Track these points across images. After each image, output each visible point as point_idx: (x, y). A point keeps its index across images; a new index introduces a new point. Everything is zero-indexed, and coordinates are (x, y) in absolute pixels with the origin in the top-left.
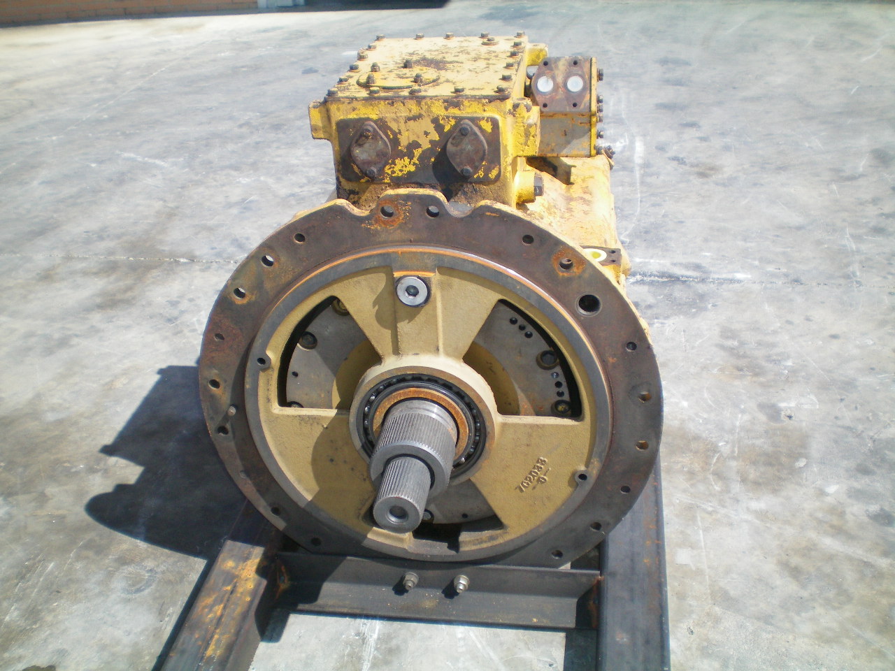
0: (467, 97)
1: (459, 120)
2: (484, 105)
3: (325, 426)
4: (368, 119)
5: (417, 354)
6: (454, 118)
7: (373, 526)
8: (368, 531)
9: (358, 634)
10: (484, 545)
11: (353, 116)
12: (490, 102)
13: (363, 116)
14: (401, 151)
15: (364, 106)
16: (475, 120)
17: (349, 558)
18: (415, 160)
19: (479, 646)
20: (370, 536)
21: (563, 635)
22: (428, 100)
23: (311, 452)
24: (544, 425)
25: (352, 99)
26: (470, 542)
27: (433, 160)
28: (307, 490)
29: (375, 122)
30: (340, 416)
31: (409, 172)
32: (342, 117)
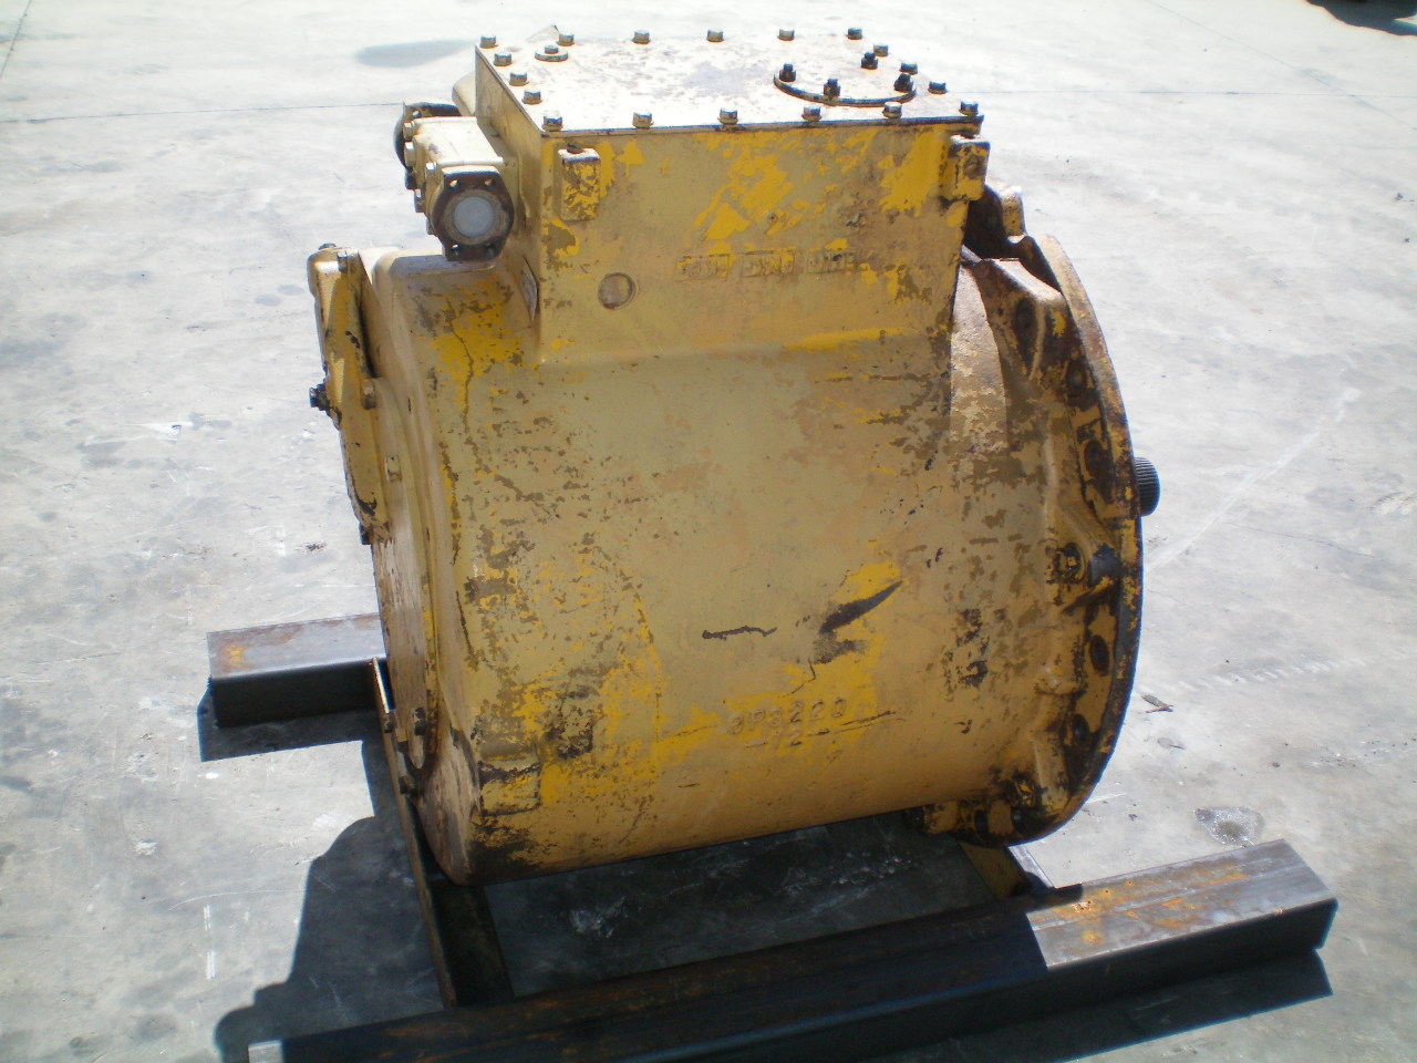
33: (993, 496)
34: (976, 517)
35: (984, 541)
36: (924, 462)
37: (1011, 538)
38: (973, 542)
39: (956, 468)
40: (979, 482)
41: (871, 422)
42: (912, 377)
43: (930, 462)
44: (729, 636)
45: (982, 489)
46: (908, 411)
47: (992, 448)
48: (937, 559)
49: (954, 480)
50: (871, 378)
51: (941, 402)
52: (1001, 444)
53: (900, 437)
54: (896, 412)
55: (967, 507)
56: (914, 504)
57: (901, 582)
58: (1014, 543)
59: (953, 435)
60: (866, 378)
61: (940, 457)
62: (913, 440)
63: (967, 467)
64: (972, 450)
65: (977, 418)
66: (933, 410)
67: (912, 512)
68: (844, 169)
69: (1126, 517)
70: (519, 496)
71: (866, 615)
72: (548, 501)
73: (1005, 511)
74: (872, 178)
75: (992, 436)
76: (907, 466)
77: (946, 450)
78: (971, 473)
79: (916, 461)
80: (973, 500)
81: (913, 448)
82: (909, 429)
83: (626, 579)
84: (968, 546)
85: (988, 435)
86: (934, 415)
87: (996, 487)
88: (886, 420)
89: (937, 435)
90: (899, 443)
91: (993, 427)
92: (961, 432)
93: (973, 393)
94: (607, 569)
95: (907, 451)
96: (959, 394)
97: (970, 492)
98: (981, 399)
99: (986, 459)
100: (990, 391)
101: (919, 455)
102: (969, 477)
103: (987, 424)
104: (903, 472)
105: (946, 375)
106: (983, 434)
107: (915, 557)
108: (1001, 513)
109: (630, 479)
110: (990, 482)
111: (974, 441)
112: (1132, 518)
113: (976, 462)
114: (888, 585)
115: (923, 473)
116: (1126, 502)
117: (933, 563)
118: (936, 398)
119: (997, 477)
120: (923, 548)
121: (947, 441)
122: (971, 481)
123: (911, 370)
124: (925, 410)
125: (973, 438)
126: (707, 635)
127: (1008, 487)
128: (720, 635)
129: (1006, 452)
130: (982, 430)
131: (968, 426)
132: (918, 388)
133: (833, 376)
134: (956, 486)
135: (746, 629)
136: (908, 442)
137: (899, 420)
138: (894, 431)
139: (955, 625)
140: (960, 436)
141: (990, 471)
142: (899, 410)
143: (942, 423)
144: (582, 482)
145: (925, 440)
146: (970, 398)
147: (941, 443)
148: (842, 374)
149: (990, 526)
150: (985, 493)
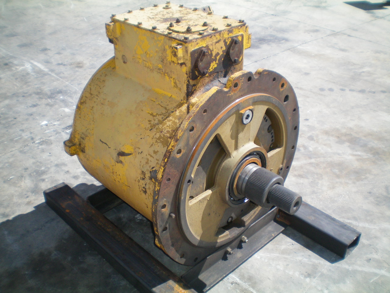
0: (234, 27)
1: (232, 38)
2: (239, 29)
3: (208, 199)
4: (203, 47)
5: (243, 146)
6: (231, 38)
7: (218, 236)
8: (217, 240)
9: (232, 283)
10: (253, 218)
11: (197, 47)
12: (241, 27)
13: (200, 47)
14: (213, 59)
15: (201, 41)
16: (237, 37)
17: (208, 258)
18: (217, 62)
19: (269, 256)
20: (218, 241)
21: (281, 234)
22: (223, 32)
23: (202, 216)
24: (273, 155)
25: (197, 39)
26: (248, 219)
27: (223, 59)
28: (198, 236)
29: (205, 47)
30: (214, 191)
31: (215, 68)
32: (193, 49)
33: (158, 146)
34: (152, 149)
35: (151, 156)
36: (151, 128)
37: (157, 160)
38: (149, 154)
39: (155, 134)
40: (158, 141)
41: (149, 113)
42: (166, 108)
43: (152, 129)
44: (104, 144)
45: (157, 143)
46: (157, 115)
47: (166, 135)
48: (141, 153)
49: (153, 137)
50: (158, 104)
51: (165, 117)
52: (168, 135)
53: (151, 120)
54: (155, 114)
55: (152, 145)
56: (143, 137)
57: (132, 154)
58: (157, 161)
59: (160, 126)
60: (157, 103)
61: (154, 130)
62: (152, 123)
63: (158, 135)
64: (161, 132)
65: (169, 125)
66: (162, 118)
67: (141, 138)
68: (159, 45)
69: (162, 166)
70: (90, 93)
71: (125, 157)
72: (93, 96)
73: (158, 152)
74: (164, 50)
75: (168, 132)
76: (147, 127)
77: (157, 129)
78: (157, 138)
79: (149, 127)
80: (154, 144)
81: (151, 124)
82: (154, 119)
83: (94, 119)
84: (148, 155)
85: (167, 131)
86: (161, 119)
87: (160, 144)
88: (152, 114)
89: (158, 124)
90: (149, 121)
91: (170, 130)
92: (163, 127)
93: (173, 119)
94: (92, 115)
95: (149, 124)
96: (171, 118)
97: (154, 142)
98: (174, 122)
99: (162, 136)
100: (178, 121)
101: (151, 126)
102: (156, 138)
103: (169, 128)
104: (145, 128)
105: (173, 112)
106: (166, 130)
107: (137, 149)
108: (158, 151)
109: (105, 99)
110: (160, 142)
111: (163, 131)
112: (164, 167)
113: (160, 135)
114: (130, 153)
115: (149, 131)
116: (164, 162)
117: (140, 153)
118: (164, 116)
119: (162, 142)
120: (139, 149)
121: (158, 127)
122: (156, 139)
123: (167, 107)
124: (160, 118)
125: (164, 130)
126: (100, 140)
127: (162, 146)
128: (102, 142)
129: (168, 137)
130: (167, 129)
131: (165, 126)
132: (164, 111)
133: (152, 99)
134: (153, 138)
135: (106, 144)
136: (151, 122)
137: (154, 116)
138: (151, 118)
139: (140, 173)
140: (162, 127)
141: (161, 140)
142: (156, 114)
143: (160, 122)
144: (99, 96)
145: (155, 124)
146: (172, 120)
147: (157, 127)
148: (154, 100)
149: (154, 153)
150: (157, 144)
